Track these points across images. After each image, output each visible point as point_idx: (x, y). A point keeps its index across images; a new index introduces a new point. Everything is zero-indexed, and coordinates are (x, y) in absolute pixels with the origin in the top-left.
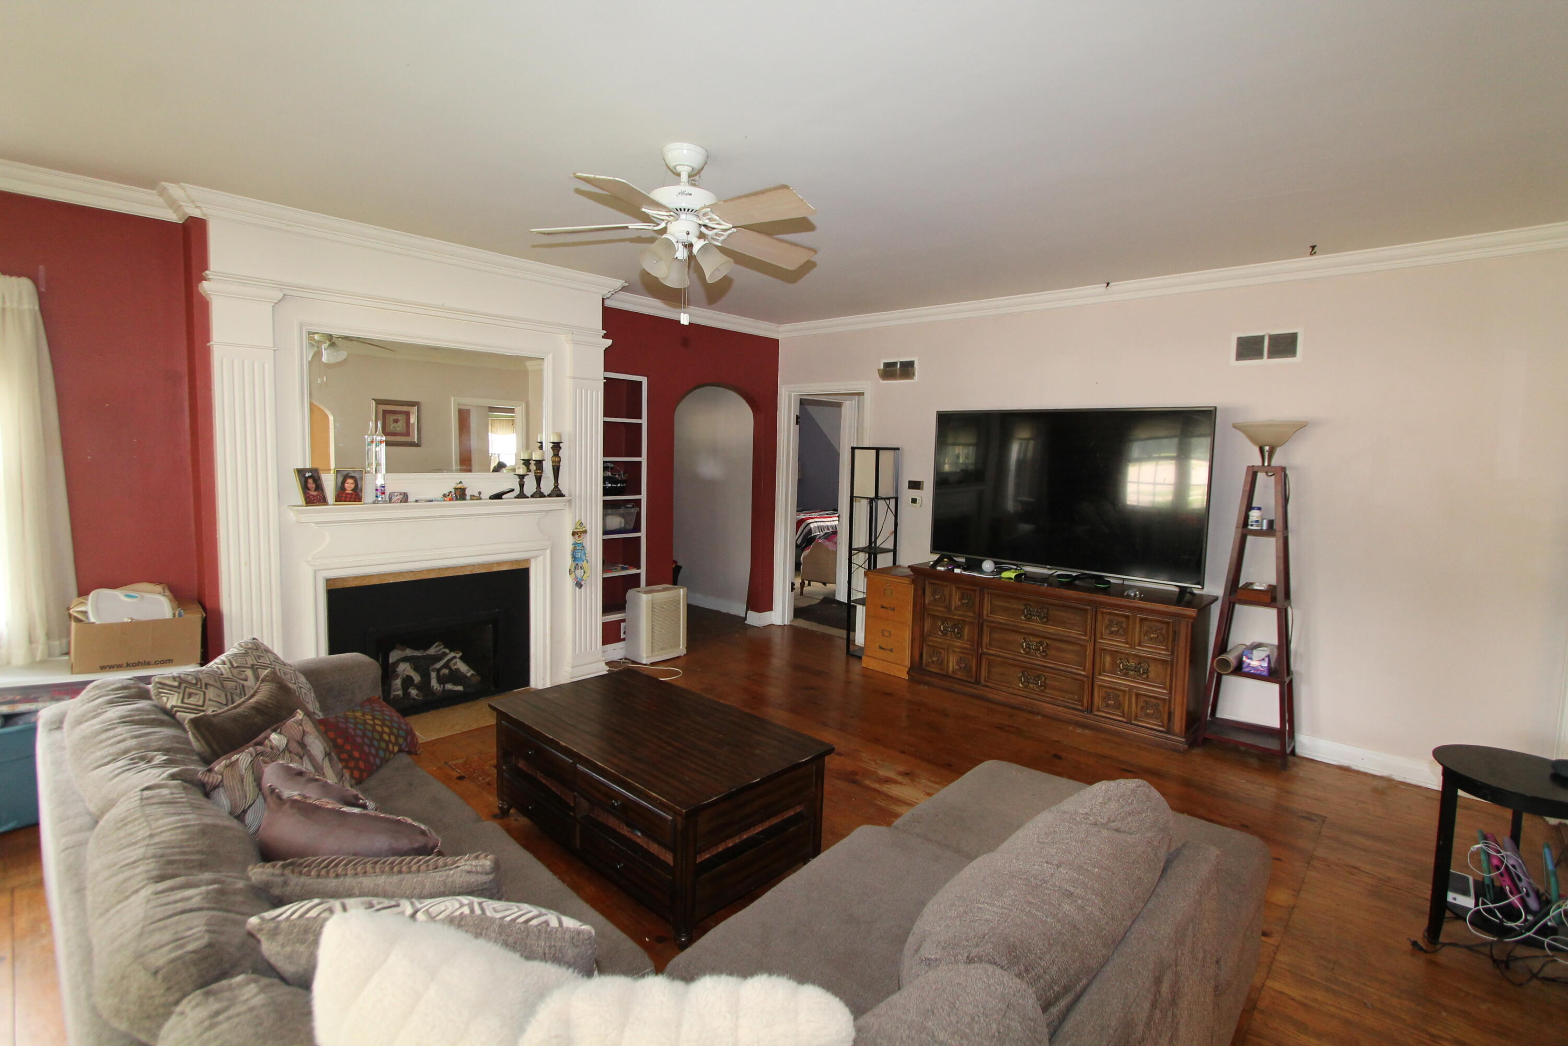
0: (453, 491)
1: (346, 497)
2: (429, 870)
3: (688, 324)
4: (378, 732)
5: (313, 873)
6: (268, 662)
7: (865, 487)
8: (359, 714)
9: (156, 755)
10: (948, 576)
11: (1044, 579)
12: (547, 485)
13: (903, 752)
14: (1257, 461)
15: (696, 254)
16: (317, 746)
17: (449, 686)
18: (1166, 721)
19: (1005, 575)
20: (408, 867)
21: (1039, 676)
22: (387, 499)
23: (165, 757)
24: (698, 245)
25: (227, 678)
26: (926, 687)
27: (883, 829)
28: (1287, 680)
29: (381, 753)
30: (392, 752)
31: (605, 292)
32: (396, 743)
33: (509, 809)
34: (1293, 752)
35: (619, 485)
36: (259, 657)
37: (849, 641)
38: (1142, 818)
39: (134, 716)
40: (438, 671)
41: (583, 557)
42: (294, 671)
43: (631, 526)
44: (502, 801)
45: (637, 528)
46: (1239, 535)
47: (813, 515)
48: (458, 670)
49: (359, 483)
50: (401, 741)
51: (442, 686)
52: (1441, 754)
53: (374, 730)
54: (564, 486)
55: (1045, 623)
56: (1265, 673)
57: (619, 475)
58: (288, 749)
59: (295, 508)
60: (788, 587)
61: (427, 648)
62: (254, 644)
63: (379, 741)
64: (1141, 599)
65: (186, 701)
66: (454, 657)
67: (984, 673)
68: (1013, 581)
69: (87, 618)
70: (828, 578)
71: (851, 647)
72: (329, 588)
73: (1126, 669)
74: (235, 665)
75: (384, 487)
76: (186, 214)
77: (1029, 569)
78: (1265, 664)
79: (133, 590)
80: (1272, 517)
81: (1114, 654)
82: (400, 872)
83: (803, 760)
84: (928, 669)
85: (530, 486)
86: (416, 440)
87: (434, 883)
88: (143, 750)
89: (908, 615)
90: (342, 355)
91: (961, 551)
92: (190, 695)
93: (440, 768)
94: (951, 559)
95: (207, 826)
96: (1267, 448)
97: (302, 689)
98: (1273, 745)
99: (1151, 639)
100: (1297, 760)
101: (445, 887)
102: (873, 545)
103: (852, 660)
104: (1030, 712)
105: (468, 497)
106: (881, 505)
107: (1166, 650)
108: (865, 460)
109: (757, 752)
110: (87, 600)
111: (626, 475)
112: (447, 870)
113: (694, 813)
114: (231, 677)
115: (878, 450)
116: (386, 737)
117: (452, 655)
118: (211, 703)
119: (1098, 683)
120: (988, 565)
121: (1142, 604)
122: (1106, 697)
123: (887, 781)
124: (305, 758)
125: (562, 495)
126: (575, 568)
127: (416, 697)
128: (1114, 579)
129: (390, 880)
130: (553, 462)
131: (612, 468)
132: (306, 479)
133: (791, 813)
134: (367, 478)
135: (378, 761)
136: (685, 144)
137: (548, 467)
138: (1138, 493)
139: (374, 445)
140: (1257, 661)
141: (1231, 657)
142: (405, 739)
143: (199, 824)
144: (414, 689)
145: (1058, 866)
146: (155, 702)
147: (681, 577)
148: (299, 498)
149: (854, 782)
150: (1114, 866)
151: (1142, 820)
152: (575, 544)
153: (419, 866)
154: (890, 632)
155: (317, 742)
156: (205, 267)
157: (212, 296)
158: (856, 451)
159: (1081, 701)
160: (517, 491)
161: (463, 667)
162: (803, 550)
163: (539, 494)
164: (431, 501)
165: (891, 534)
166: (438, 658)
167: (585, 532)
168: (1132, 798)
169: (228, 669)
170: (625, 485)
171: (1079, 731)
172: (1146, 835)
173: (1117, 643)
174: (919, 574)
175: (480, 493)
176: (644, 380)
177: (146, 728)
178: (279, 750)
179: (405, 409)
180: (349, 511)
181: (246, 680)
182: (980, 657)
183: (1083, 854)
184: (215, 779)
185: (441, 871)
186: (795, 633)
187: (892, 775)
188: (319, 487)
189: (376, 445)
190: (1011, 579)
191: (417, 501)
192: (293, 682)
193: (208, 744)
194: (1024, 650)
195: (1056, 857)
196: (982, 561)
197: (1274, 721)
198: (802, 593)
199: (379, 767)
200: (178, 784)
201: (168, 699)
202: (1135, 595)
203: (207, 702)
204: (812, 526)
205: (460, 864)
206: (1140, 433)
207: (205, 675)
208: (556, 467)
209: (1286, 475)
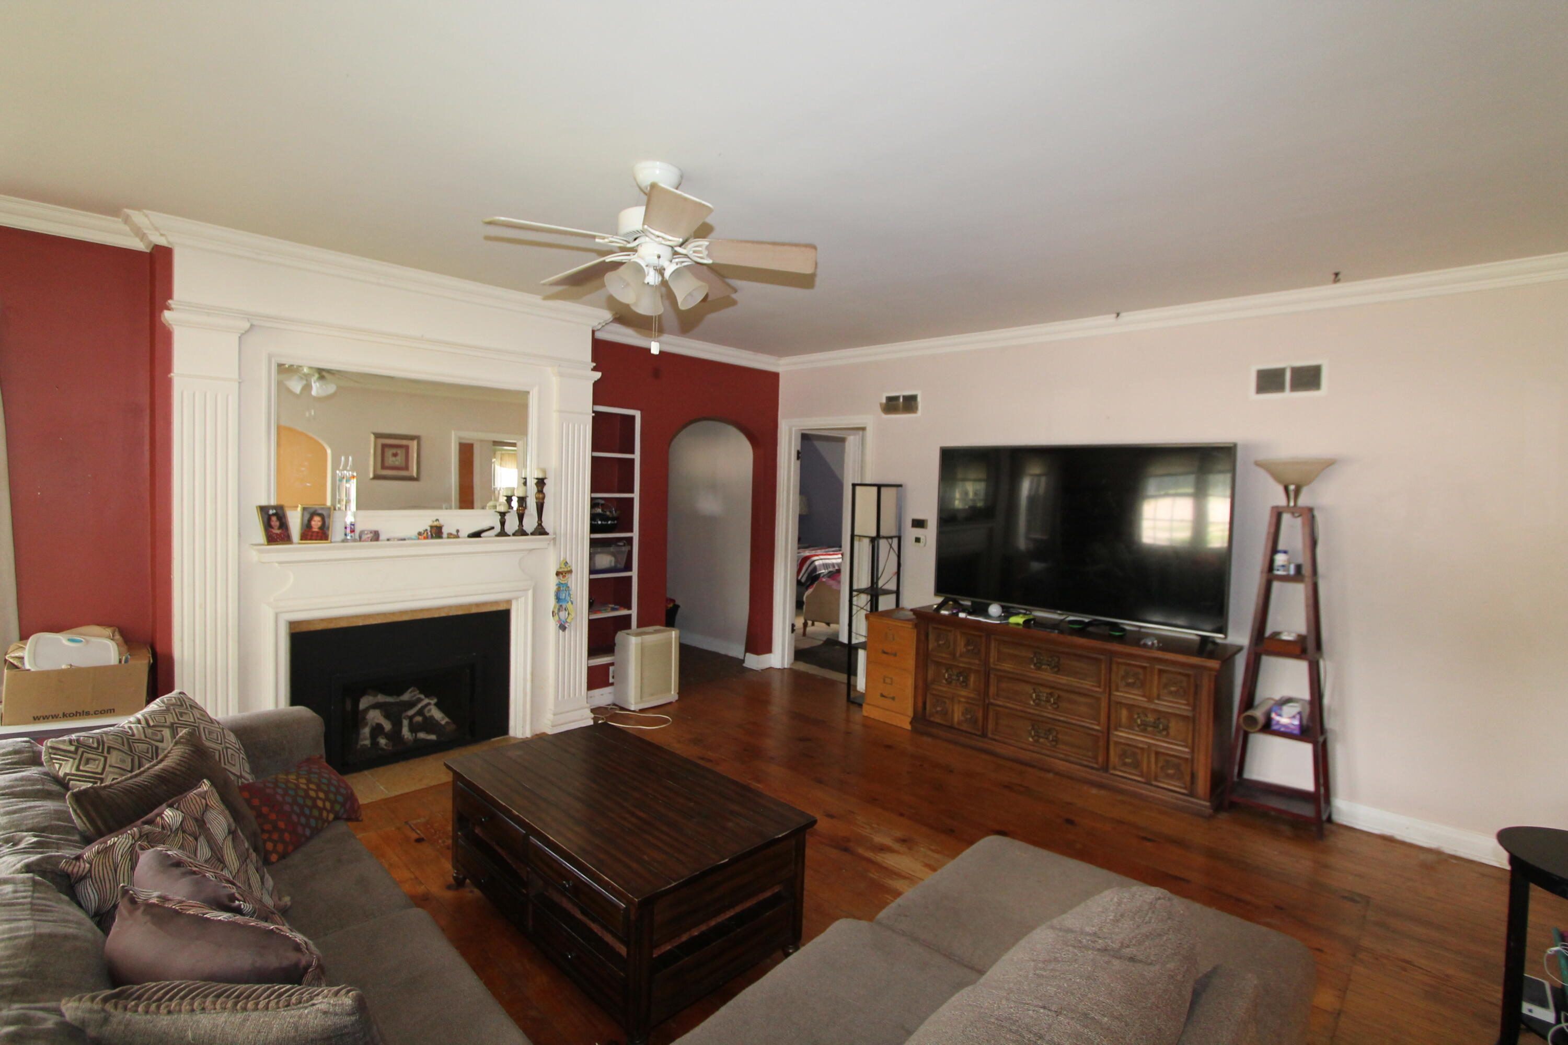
0: (429, 529)
1: (312, 536)
2: (279, 1008)
3: (658, 353)
4: (311, 798)
5: (140, 1009)
6: (192, 720)
7: (866, 525)
8: (292, 777)
9: (25, 837)
10: (953, 621)
11: (1055, 626)
12: (530, 523)
13: (902, 815)
14: (1281, 501)
15: (667, 279)
16: (219, 823)
17: (422, 735)
18: (1188, 783)
19: (1014, 620)
20: (255, 1003)
21: (1050, 730)
22: (357, 537)
23: (35, 839)
24: (670, 269)
25: (139, 740)
26: (930, 740)
27: (864, 924)
28: (1321, 739)
29: (313, 822)
30: (327, 821)
31: (595, 323)
32: (332, 810)
33: (465, 878)
34: (1329, 820)
35: (609, 522)
36: (182, 714)
37: (850, 686)
38: (1162, 942)
39: (18, 786)
40: (411, 718)
41: (568, 598)
42: (223, 729)
43: (622, 565)
44: (457, 870)
45: (628, 567)
46: (1264, 581)
47: (819, 552)
48: (432, 717)
49: (327, 520)
50: (337, 807)
51: (414, 734)
52: (1506, 837)
53: (307, 795)
54: (547, 524)
55: (1056, 673)
56: (1296, 732)
57: (611, 512)
58: (182, 828)
59: (255, 547)
60: (788, 628)
61: (400, 693)
62: (179, 699)
63: (311, 809)
64: (1159, 649)
65: (81, 768)
66: (429, 704)
67: (991, 725)
68: (1021, 627)
69: (23, 664)
70: (830, 620)
71: (852, 692)
72: (293, 631)
73: (1145, 725)
74: (152, 724)
75: (353, 525)
76: (151, 242)
77: (1040, 614)
78: (1296, 722)
79: (81, 634)
80: (1300, 560)
81: (1130, 707)
82: (244, 1009)
83: (780, 836)
84: (932, 719)
85: (512, 524)
86: (415, 474)
87: (283, 1025)
88: (13, 830)
89: (910, 662)
90: (331, 388)
91: (968, 594)
92: (88, 761)
93: (399, 829)
94: (956, 602)
95: (41, 936)
96: (1292, 487)
97: (229, 750)
98: (1307, 810)
99: (1171, 693)
100: (1334, 828)
101: (296, 1030)
102: (875, 586)
103: (852, 707)
104: (1041, 769)
105: (445, 535)
106: (883, 544)
107: (1188, 705)
108: (867, 497)
109: (730, 824)
110: (25, 644)
111: (618, 512)
112: (302, 1008)
113: (648, 903)
114: (144, 739)
115: (879, 487)
116: (320, 804)
117: (426, 701)
118: (112, 769)
119: (1113, 739)
120: (995, 609)
121: (1160, 655)
122: (1123, 755)
123: (883, 849)
124: (202, 839)
125: (546, 534)
126: (559, 610)
127: (385, 747)
128: (1129, 625)
129: (232, 1019)
130: (536, 498)
131: (602, 505)
132: (269, 517)
133: (768, 894)
134: (337, 515)
135: (308, 832)
136: (658, 163)
137: (531, 503)
138: (1154, 528)
139: (345, 480)
140: (1287, 718)
141: (1258, 713)
142: (343, 805)
143: (30, 935)
144: (383, 738)
145: (1058, 1013)
146: (45, 769)
147: (679, 617)
148: (260, 536)
149: (846, 850)
150: (1127, 1013)
151: (1162, 946)
152: (559, 585)
153: (268, 1003)
154: (891, 679)
155: (221, 818)
156: (169, 295)
157: (174, 327)
158: (858, 489)
159: (1095, 758)
160: (498, 529)
161: (437, 714)
162: (807, 588)
163: (521, 532)
164: (404, 539)
165: (894, 575)
166: (411, 705)
167: (570, 572)
168: (1150, 915)
169: (141, 728)
170: (616, 522)
171: (1094, 791)
172: (1168, 966)
173: (1134, 696)
174: (922, 617)
175: (458, 531)
176: (637, 414)
177: (26, 801)
178: (171, 830)
179: (404, 442)
180: (315, 549)
181: (162, 741)
182: (986, 708)
183: (1089, 996)
184: (81, 869)
185: (293, 1009)
186: (794, 676)
187: (888, 841)
188: (284, 525)
189: (347, 481)
190: (1018, 624)
191: (388, 540)
192: (220, 742)
193: (92, 821)
194: (1034, 701)
195: (1056, 999)
196: (988, 605)
197: (1307, 783)
198: (804, 634)
199: (309, 839)
200: (28, 878)
201: (61, 765)
202: (1153, 644)
203: (107, 768)
204: (817, 563)
205: (316, 1002)
206: (1156, 469)
207: (111, 737)
208: (539, 504)
209: (1313, 517)
